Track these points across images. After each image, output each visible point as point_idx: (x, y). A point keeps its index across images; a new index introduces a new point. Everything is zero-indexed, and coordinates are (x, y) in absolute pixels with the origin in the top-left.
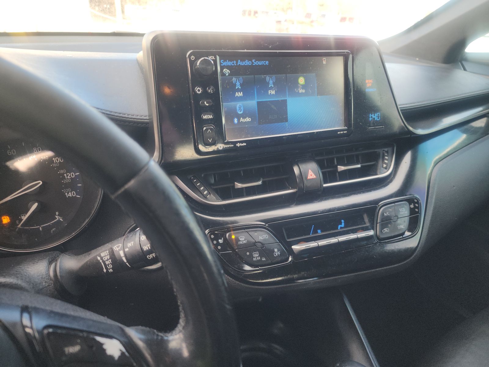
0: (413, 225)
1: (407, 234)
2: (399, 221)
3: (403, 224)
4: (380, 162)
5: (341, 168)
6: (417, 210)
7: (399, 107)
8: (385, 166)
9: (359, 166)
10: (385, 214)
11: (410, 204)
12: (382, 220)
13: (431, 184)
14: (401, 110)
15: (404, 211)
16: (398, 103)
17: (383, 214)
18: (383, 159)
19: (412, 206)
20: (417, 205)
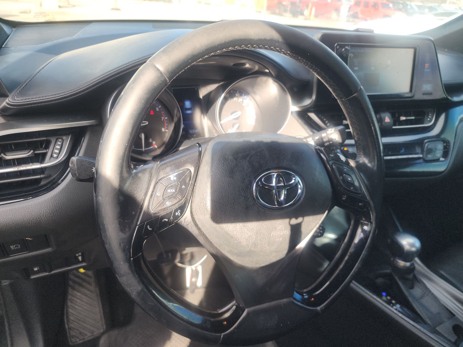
0: (445, 154)
1: (442, 159)
2: (437, 152)
3: (439, 154)
4: (426, 117)
5: (403, 118)
6: (448, 147)
7: (443, 82)
8: (429, 119)
9: (413, 118)
10: (429, 147)
11: (444, 143)
12: (427, 150)
13: (457, 134)
14: (444, 85)
15: (440, 146)
16: (443, 79)
17: (427, 146)
18: (428, 115)
19: (445, 144)
20: (448, 144)
